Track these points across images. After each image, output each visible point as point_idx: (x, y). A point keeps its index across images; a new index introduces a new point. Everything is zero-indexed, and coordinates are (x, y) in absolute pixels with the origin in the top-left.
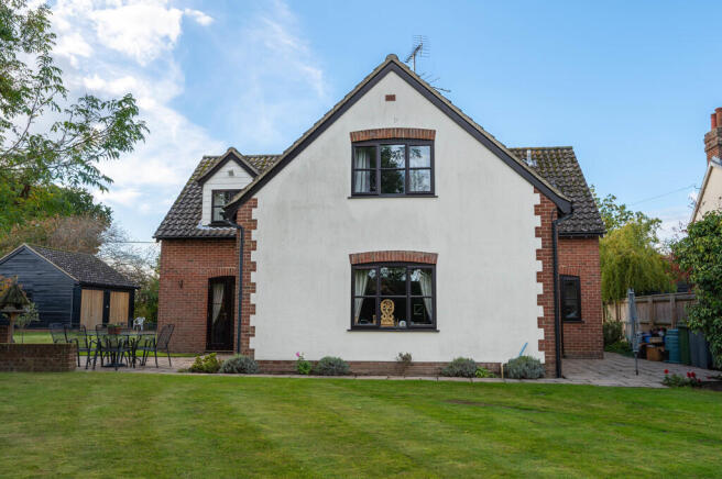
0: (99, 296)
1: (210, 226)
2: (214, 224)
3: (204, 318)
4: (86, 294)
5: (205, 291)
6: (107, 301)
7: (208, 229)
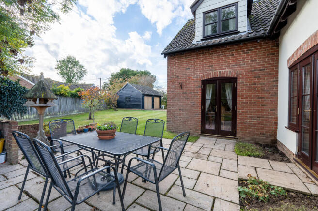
0: (150, 99)
1: (202, 40)
2: (205, 38)
3: (199, 109)
4: (146, 98)
5: (199, 90)
6: (153, 100)
7: (201, 42)
